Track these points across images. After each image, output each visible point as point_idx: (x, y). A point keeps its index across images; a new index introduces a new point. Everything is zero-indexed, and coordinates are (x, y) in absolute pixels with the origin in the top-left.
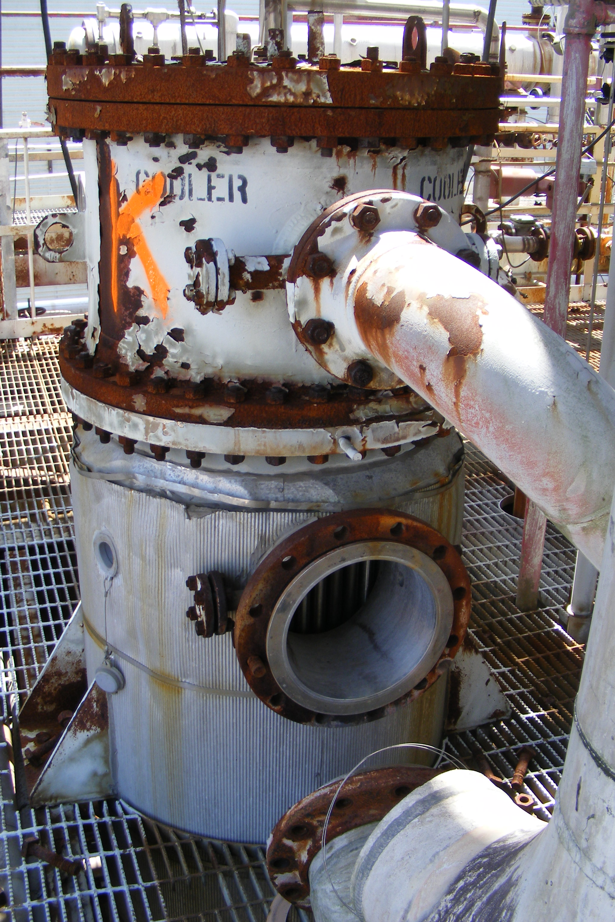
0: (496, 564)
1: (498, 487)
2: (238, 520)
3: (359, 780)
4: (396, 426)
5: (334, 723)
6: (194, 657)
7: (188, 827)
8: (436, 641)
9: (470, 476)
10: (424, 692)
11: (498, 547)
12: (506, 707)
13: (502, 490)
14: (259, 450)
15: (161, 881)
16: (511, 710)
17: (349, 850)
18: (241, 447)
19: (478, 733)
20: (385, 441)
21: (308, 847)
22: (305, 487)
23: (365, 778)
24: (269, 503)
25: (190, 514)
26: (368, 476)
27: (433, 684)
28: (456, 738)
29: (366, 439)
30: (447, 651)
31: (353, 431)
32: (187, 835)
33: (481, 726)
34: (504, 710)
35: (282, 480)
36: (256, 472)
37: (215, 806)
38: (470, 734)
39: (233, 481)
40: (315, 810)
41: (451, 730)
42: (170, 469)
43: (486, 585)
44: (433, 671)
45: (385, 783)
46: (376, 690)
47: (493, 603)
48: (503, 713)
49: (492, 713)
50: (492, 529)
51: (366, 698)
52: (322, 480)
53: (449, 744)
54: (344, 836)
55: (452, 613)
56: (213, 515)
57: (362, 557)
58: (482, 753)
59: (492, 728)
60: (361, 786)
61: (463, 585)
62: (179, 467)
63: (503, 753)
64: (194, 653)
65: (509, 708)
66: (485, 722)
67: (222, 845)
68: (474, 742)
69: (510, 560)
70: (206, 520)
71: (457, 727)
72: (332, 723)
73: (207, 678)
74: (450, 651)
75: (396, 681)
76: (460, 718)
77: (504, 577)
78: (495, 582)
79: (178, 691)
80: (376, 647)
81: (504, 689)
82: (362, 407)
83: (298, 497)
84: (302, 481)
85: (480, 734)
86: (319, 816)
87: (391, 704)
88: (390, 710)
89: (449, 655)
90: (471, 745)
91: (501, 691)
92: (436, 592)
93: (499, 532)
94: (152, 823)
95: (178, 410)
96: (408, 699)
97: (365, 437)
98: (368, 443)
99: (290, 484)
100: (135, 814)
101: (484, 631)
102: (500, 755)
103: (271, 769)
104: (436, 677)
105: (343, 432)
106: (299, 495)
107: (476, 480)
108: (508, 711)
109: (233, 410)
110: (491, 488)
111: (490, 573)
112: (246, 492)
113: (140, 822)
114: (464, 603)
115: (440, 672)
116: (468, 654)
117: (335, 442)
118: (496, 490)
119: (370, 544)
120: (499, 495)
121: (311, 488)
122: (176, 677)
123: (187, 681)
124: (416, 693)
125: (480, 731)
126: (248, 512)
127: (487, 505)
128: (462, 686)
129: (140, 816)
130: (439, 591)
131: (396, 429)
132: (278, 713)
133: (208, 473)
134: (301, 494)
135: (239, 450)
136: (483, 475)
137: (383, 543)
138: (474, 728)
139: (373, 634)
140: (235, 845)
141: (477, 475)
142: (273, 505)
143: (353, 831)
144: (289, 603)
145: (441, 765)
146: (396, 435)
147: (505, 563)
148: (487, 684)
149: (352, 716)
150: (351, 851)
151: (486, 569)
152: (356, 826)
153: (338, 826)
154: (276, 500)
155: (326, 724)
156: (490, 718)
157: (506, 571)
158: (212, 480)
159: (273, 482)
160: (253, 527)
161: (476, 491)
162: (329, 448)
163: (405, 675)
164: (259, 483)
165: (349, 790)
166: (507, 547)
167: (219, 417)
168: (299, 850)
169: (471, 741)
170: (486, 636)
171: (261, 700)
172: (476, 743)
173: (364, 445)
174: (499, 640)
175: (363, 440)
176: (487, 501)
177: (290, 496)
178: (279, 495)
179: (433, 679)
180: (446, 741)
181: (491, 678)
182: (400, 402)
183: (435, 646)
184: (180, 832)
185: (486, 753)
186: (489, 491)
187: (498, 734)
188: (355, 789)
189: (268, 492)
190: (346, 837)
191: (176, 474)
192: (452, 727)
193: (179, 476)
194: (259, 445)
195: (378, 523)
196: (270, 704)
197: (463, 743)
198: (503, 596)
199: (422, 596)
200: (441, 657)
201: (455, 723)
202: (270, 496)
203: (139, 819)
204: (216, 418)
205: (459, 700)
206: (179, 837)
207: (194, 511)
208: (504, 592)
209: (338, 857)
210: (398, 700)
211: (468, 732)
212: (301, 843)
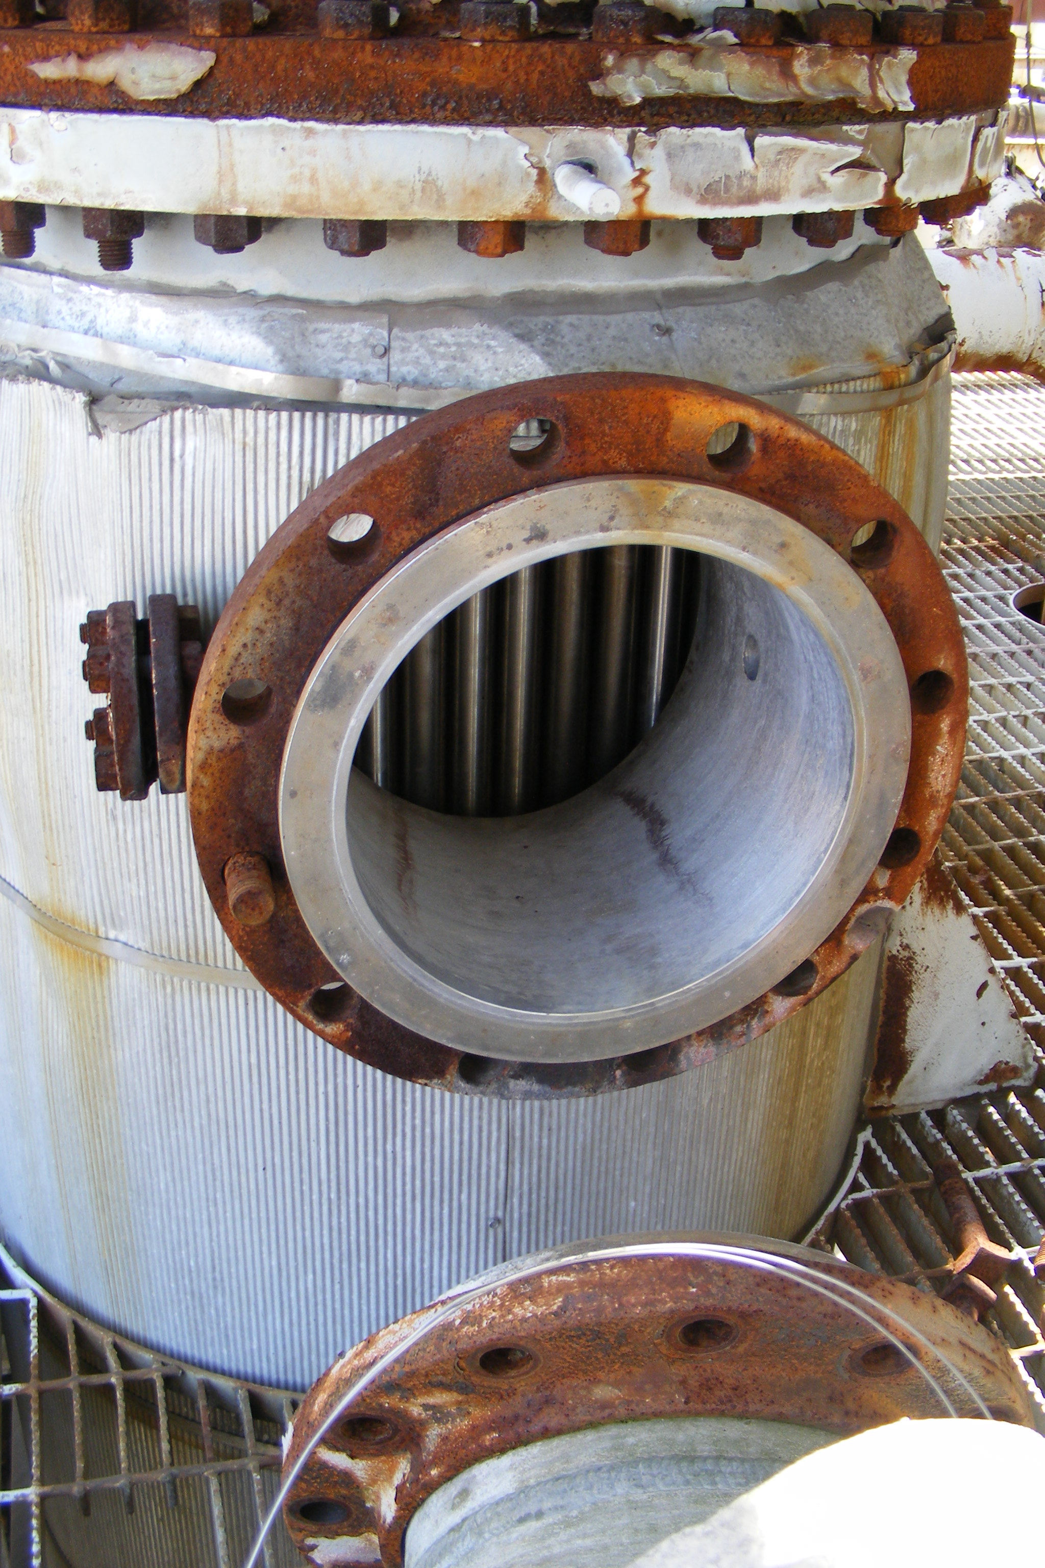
0: (1003, 722)
1: (1010, 567)
2: (239, 435)
3: (561, 1288)
4: (745, 148)
5: (522, 1085)
6: (133, 868)
7: (155, 1335)
8: (851, 841)
9: (948, 542)
10: (806, 1004)
11: (1009, 687)
12: (1025, 1057)
13: (1017, 573)
14: (294, 198)
15: (47, 1489)
16: (1036, 1065)
17: (516, 1515)
18: (240, 187)
19: (950, 1118)
20: (709, 195)
21: (397, 1479)
22: (458, 345)
23: (582, 1283)
24: (337, 386)
25: (101, 419)
26: (658, 326)
27: (834, 979)
28: (893, 1128)
29: (647, 179)
30: (883, 880)
31: (604, 146)
32: (147, 1356)
33: (957, 1102)
34: (1019, 1064)
35: (385, 320)
36: (304, 294)
37: (215, 1287)
38: (929, 1123)
39: (233, 320)
40: (411, 1375)
41: (881, 1108)
42: (60, 296)
43: (980, 764)
44: (835, 939)
45: (645, 1305)
46: (652, 990)
47: (994, 806)
48: (1015, 1071)
49: (987, 1071)
50: (994, 648)
51: (616, 1011)
52: (511, 325)
53: (874, 1143)
54: (506, 1460)
55: (905, 752)
56: (166, 419)
57: (604, 529)
58: (959, 1173)
59: (986, 1106)
60: (563, 1309)
61: (943, 663)
62: (84, 288)
63: (1011, 1176)
64: (132, 855)
65: (1030, 1060)
66: (969, 1091)
67: (235, 1390)
68: (938, 1142)
69: (1036, 714)
70: (145, 438)
71: (895, 1100)
72: (512, 1083)
73: (172, 930)
74: (892, 879)
75: (717, 963)
76: (906, 1077)
77: (1022, 750)
78: (1001, 761)
79: (100, 966)
80: (666, 861)
81: (1020, 1011)
82: (633, 64)
83: (433, 374)
84: (448, 326)
85: (955, 1122)
86: (429, 1393)
87: (700, 1034)
88: (696, 1052)
89: (889, 893)
90: (929, 1151)
91: (1014, 1016)
92: (856, 677)
93: (1012, 655)
94: (64, 1314)
95: (48, 70)
96: (754, 1023)
97: (643, 172)
98: (651, 195)
99: (410, 336)
100: (26, 1286)
101: (973, 870)
102: (1005, 1181)
103: (362, 1201)
104: (845, 958)
105: (570, 146)
106: (436, 369)
107: (961, 552)
108: (1028, 1066)
109: (208, 58)
110: (993, 568)
111: (989, 739)
112: (270, 351)
113: (33, 1311)
114: (945, 726)
115: (855, 942)
116: (937, 911)
117: (543, 178)
118: (1005, 572)
119: (633, 485)
120: (1010, 582)
121: (475, 347)
122: (92, 926)
123: (123, 937)
124: (780, 1006)
125: (955, 1114)
126: (268, 409)
127: (984, 599)
128: (915, 995)
129: (36, 1294)
130: (866, 673)
131: (747, 163)
132: (336, 1045)
133: (163, 300)
134: (442, 365)
135: (233, 201)
136: (975, 542)
137: (681, 489)
138: (939, 1106)
139: (663, 823)
140: (270, 1395)
141: (964, 541)
142: (351, 392)
143: (535, 1450)
144: (351, 675)
145: (849, 1201)
146: (746, 183)
147: (1025, 721)
148: (979, 994)
149: (574, 1065)
150: (522, 1520)
151: (979, 730)
152: (547, 1434)
153: (491, 1429)
154: (364, 379)
155: (494, 1086)
156: (981, 1083)
157: (1026, 738)
158: (173, 320)
159: (356, 325)
160: (283, 459)
161: (960, 571)
162: (524, 198)
163: (745, 946)
164: (311, 327)
165: (524, 1320)
166: (1028, 686)
167: (167, 84)
168: (374, 1481)
169: (931, 1140)
170: (976, 880)
171: (278, 998)
172: (945, 1145)
173: (639, 200)
174: (1007, 892)
175: (637, 182)
176: (983, 592)
177: (410, 371)
178: (374, 367)
179: (834, 969)
180: (866, 1135)
181: (990, 979)
182: (760, 71)
183: (844, 859)
184: (130, 1348)
185: (968, 1176)
186: (988, 573)
187: (1002, 1124)
188: (542, 1319)
189: (338, 355)
190: (512, 1467)
191: (76, 309)
192: (883, 1100)
193: (83, 314)
194: (295, 179)
195: (666, 418)
196: (310, 1017)
197: (909, 1143)
198: (1020, 792)
199: (813, 699)
200: (862, 899)
201: (892, 1090)
202: (343, 367)
203: (33, 1302)
204: (157, 86)
205: (905, 1031)
206: (126, 1361)
207: (112, 412)
208: (1021, 783)
209: (480, 1534)
210: (722, 1022)
211: (923, 1115)
212: (379, 1463)
